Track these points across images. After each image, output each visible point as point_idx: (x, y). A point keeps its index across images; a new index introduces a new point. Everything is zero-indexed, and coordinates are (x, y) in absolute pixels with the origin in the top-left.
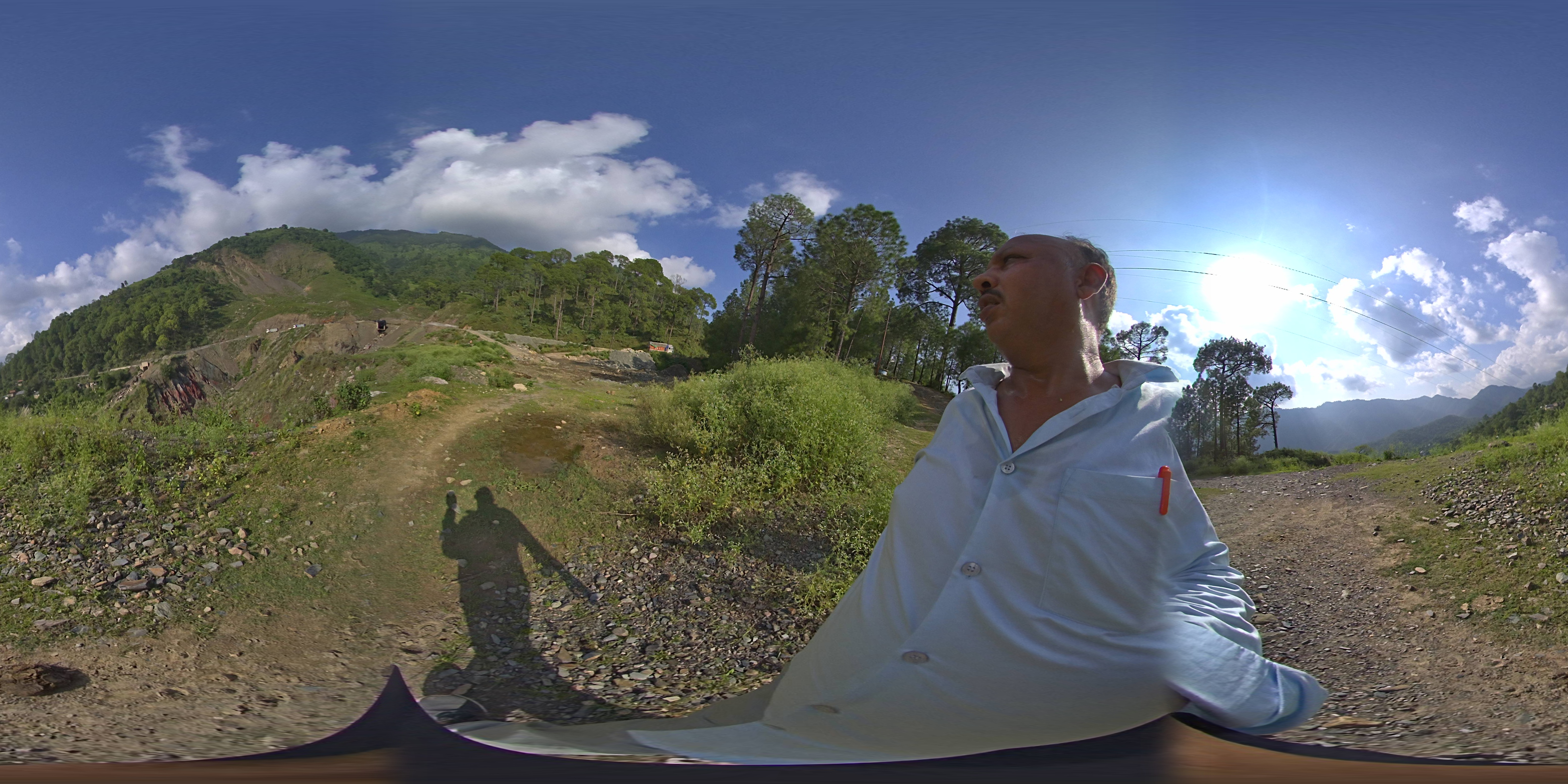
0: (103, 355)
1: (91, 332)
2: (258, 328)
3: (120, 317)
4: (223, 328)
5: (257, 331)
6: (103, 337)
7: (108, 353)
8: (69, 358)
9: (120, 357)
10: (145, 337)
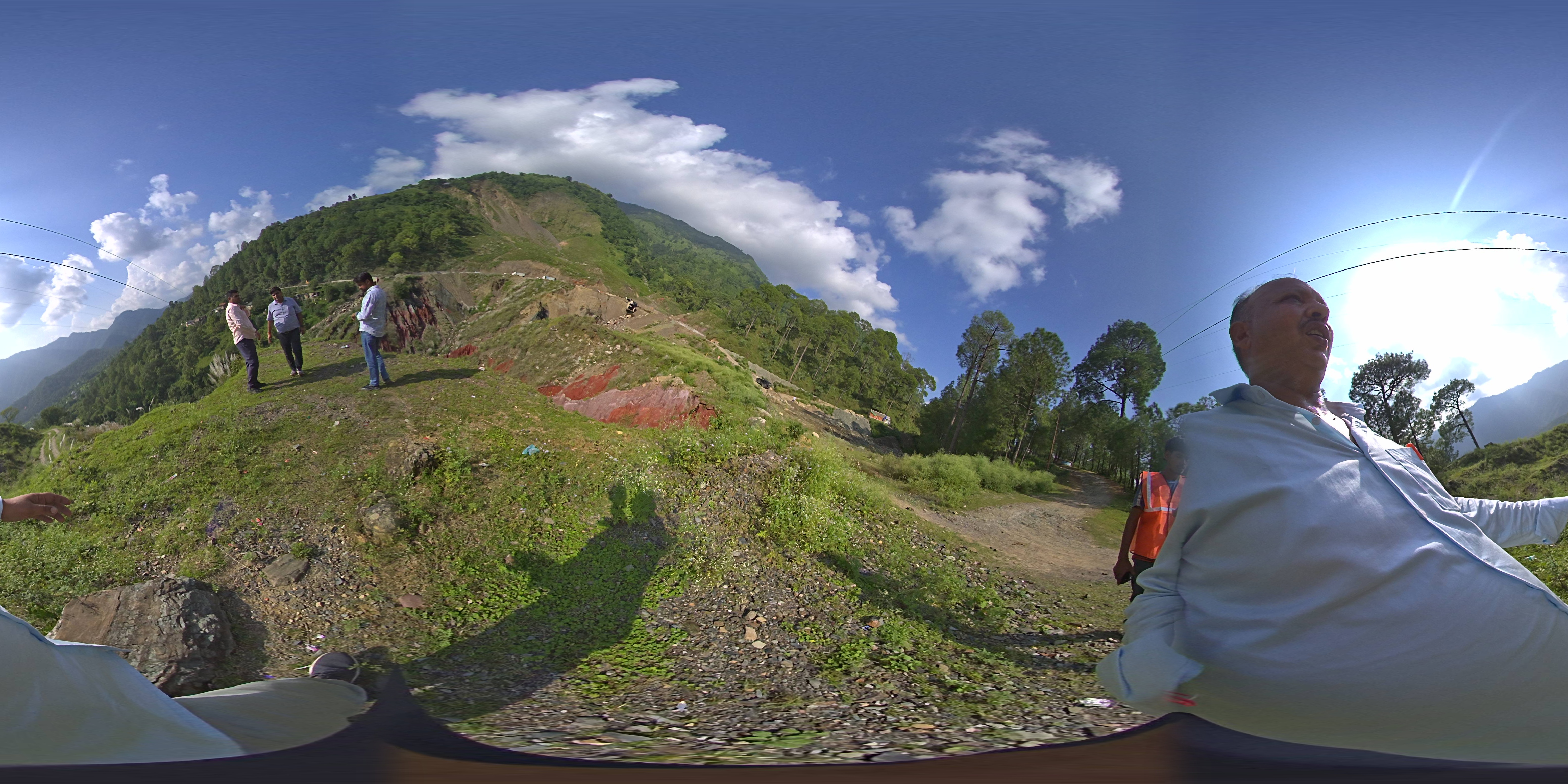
0: (324, 266)
1: (311, 241)
2: (502, 267)
3: (348, 228)
4: (465, 258)
5: (503, 271)
6: (326, 246)
7: (331, 264)
8: (285, 268)
9: (345, 269)
10: (375, 251)
